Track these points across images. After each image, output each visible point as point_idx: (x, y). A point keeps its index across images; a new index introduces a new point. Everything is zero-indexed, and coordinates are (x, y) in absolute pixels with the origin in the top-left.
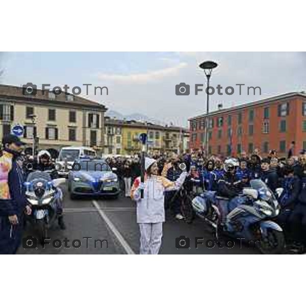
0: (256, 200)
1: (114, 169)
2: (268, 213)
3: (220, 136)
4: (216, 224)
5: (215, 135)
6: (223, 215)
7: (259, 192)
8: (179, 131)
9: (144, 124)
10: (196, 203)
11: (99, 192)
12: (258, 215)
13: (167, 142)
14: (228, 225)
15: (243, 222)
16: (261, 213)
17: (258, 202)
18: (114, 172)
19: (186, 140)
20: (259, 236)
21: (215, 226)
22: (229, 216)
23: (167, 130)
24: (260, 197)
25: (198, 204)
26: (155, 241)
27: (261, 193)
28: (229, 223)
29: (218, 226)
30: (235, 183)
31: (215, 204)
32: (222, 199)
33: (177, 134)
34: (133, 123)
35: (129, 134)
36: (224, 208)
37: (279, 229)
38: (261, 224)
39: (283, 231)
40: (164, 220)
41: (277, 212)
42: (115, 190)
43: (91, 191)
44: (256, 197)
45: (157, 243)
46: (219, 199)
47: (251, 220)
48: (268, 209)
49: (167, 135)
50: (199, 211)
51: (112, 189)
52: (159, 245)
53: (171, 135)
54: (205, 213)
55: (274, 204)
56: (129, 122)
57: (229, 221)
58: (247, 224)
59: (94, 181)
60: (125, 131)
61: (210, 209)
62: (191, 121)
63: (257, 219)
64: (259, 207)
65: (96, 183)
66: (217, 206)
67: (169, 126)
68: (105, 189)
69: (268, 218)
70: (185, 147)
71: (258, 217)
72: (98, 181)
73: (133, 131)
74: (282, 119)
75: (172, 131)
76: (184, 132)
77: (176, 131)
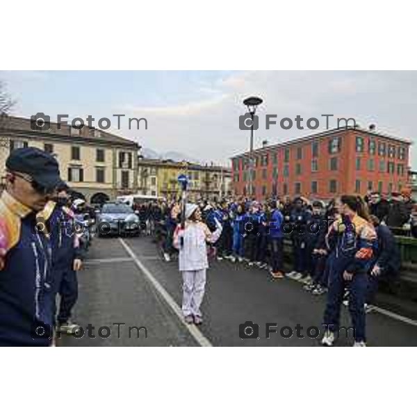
3: (264, 176)
5: (259, 175)
8: (220, 171)
9: (181, 163)
13: (207, 183)
19: (228, 180)
23: (207, 170)
33: (218, 173)
34: (169, 163)
35: (166, 174)
40: (207, 266)
45: (200, 291)
49: (207, 175)
52: (203, 292)
53: (212, 175)
56: (164, 162)
60: (161, 171)
62: (233, 159)
67: (209, 165)
70: (227, 188)
73: (170, 171)
74: (333, 156)
75: (212, 171)
76: (225, 171)
77: (216, 171)
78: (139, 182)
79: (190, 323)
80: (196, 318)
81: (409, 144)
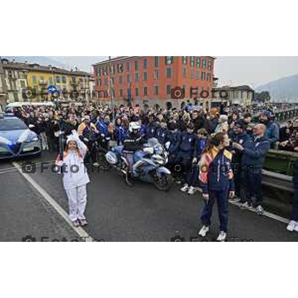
0: (152, 154)
1: (31, 126)
2: (161, 162)
3: (121, 82)
4: (125, 171)
5: (117, 80)
6: (131, 165)
7: (154, 148)
8: (84, 76)
9: (49, 68)
10: (109, 156)
11: (18, 153)
12: (154, 164)
13: (75, 86)
14: (134, 172)
15: (145, 170)
16: (157, 163)
17: (154, 156)
18: (32, 129)
19: (92, 84)
20: (156, 179)
21: (125, 172)
22: (135, 166)
23: (73, 75)
24: (155, 153)
25: (111, 157)
26: (82, 201)
27: (156, 149)
28: (135, 171)
29: (128, 173)
30: (137, 140)
31: (123, 156)
32: (129, 153)
33: (83, 78)
34: (35, 67)
35: (34, 78)
36: (131, 160)
37: (168, 172)
38: (157, 170)
39: (171, 174)
40: (88, 181)
41: (167, 160)
44: (152, 153)
45: (83, 203)
46: (127, 153)
47: (150, 168)
48: (160, 160)
49: (74, 81)
50: (112, 162)
52: (85, 204)
53: (77, 79)
54: (117, 164)
55: (164, 156)
56: (32, 66)
57: (134, 169)
58: (147, 172)
59: (10, 144)
60: (30, 75)
61: (120, 161)
62: (94, 66)
63: (154, 168)
64: (155, 159)
65: (13, 145)
66: (125, 158)
67: (74, 70)
68: (25, 150)
69: (161, 165)
71: (154, 166)
72: (15, 143)
73: (38, 76)
74: (168, 67)
75: (78, 75)
76: (89, 76)
77: (81, 76)
78: (9, 85)
79: (77, 226)
80: (81, 222)
81: (214, 59)
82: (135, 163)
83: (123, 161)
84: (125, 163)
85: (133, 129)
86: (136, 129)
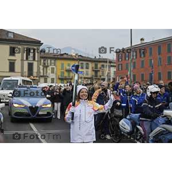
1: (48, 96)
8: (106, 62)
13: (96, 72)
19: (113, 70)
22: (152, 134)
23: (96, 61)
25: (125, 125)
30: (156, 106)
31: (139, 125)
33: (105, 64)
34: (65, 56)
35: (62, 64)
36: (147, 128)
42: (49, 114)
43: (28, 115)
49: (96, 65)
51: (46, 113)
53: (99, 65)
56: (62, 55)
60: (59, 63)
61: (135, 130)
67: (98, 57)
70: (112, 76)
73: (66, 63)
75: (100, 62)
76: (111, 62)
77: (104, 62)
78: (41, 71)
82: (152, 131)
83: (138, 129)
84: (140, 133)
85: (151, 93)
86: (154, 93)
